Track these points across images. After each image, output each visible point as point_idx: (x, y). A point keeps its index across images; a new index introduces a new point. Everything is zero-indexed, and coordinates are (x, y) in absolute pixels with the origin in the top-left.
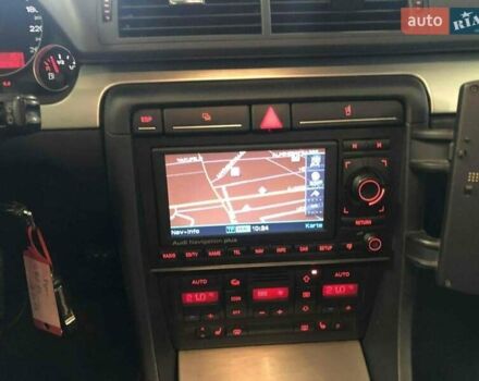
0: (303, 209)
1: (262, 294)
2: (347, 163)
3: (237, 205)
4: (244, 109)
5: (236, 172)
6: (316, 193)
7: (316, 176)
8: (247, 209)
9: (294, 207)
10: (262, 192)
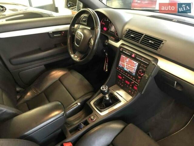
0: (133, 71)
1: (127, 82)
2: (140, 67)
3: (126, 66)
4: (131, 52)
5: (128, 61)
6: (136, 69)
7: (136, 67)
8: (127, 67)
9: (132, 70)
10: (130, 66)
